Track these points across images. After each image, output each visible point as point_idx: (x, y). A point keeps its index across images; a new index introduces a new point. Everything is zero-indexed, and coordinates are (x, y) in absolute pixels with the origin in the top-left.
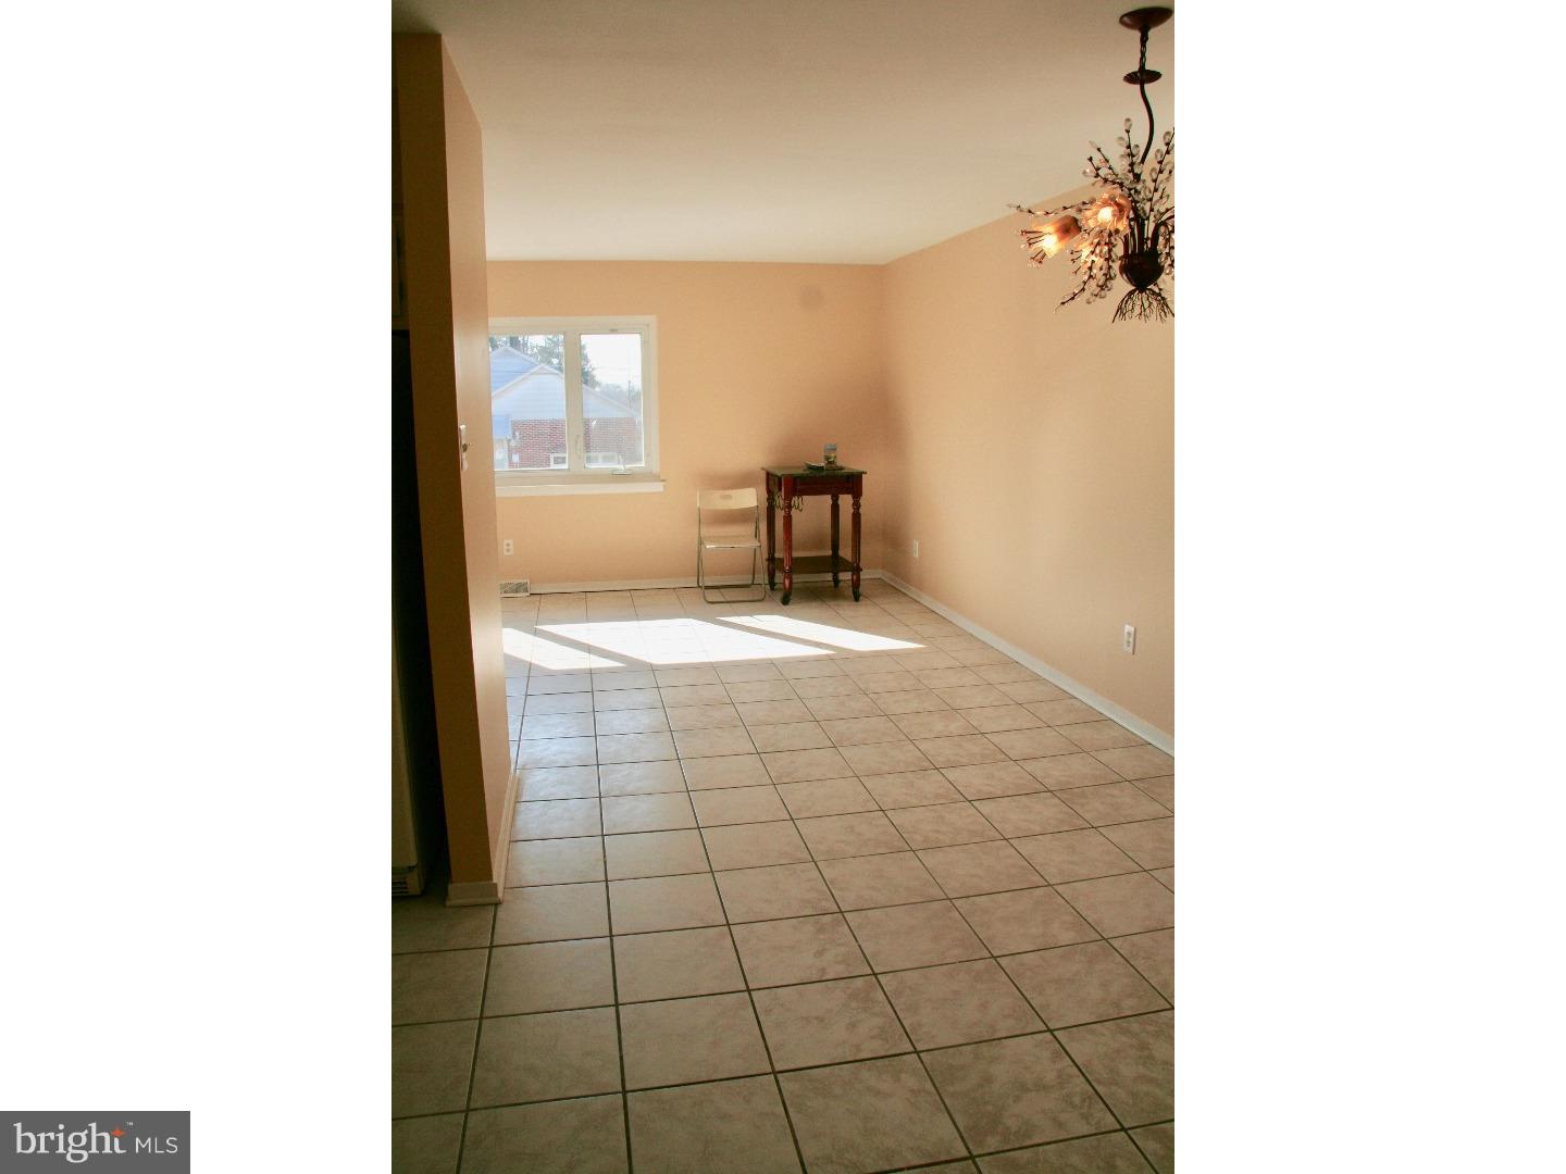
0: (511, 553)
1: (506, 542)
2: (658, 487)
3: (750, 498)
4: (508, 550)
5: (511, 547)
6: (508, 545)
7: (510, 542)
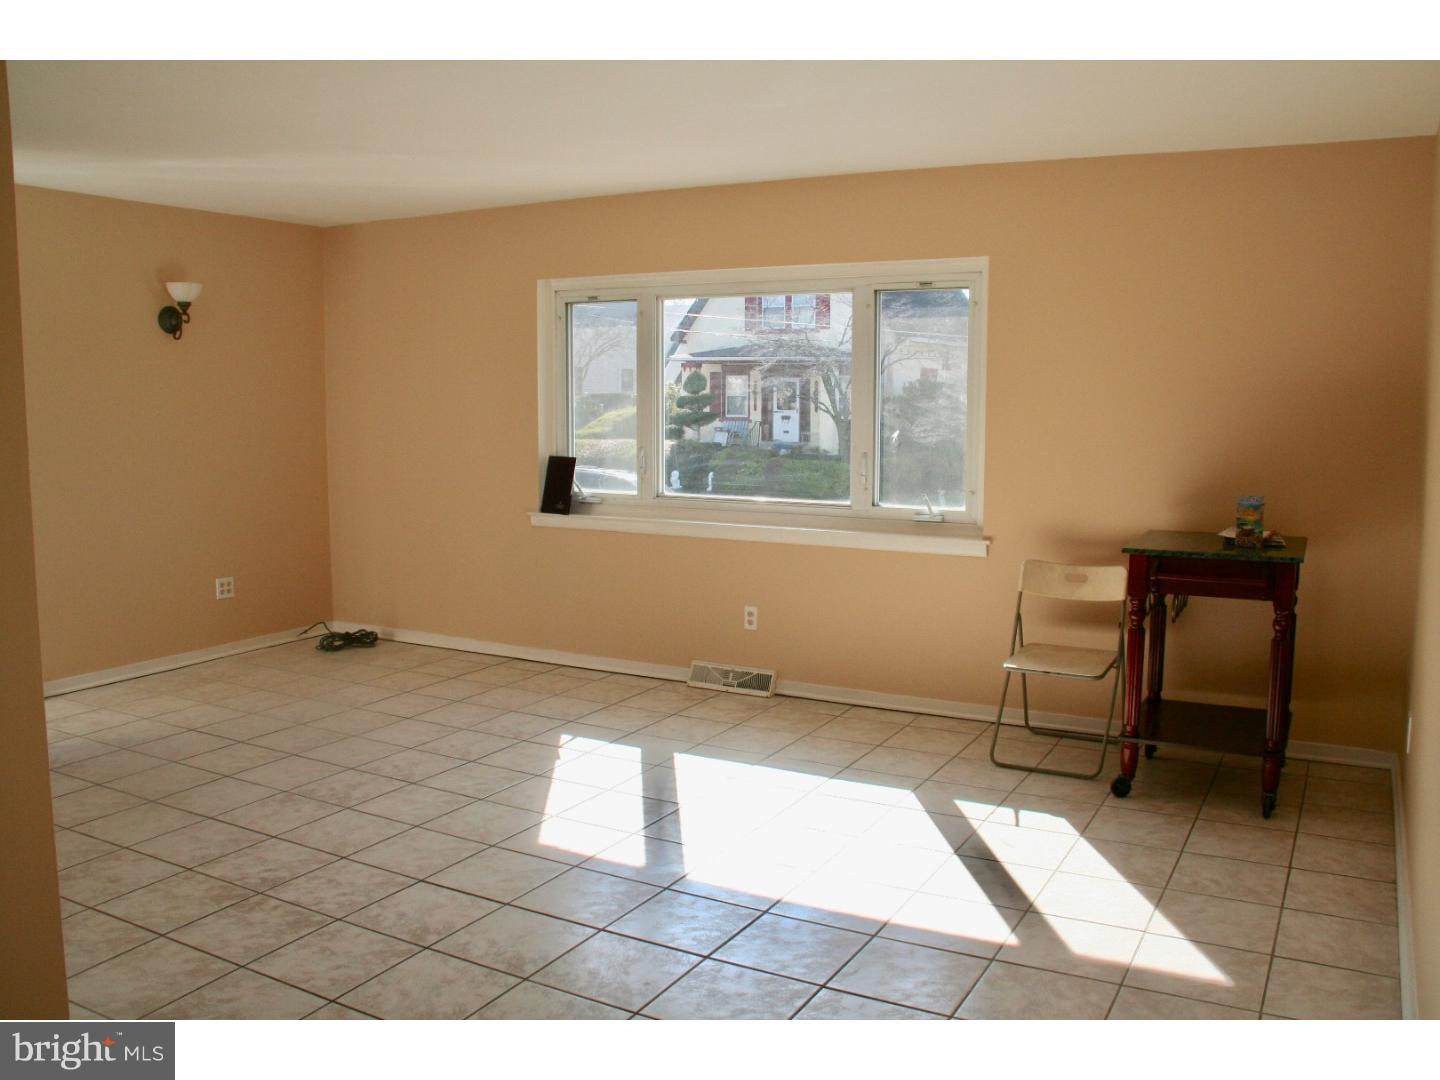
0: (754, 627)
1: (747, 609)
2: (977, 549)
3: (1111, 584)
4: (750, 622)
5: (754, 619)
6: (751, 614)
7: (754, 609)
